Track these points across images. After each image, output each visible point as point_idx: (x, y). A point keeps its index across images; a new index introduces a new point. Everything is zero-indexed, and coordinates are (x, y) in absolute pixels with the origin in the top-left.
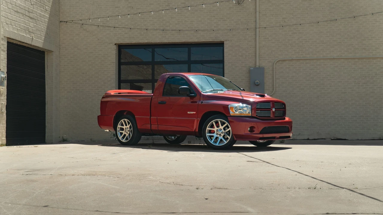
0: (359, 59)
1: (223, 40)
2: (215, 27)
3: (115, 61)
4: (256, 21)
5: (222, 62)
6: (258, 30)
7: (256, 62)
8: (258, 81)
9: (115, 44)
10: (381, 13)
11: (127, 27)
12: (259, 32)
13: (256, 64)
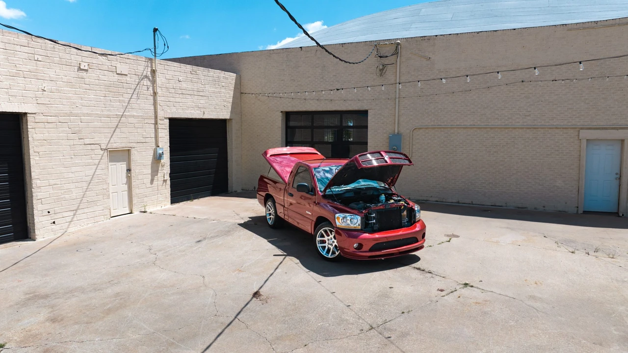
0: (491, 128)
1: (367, 109)
2: (360, 97)
3: (280, 126)
4: (396, 92)
5: (366, 127)
6: (397, 100)
7: (395, 129)
8: (395, 147)
9: (282, 112)
10: (515, 84)
11: (290, 97)
12: (399, 101)
13: (395, 131)
